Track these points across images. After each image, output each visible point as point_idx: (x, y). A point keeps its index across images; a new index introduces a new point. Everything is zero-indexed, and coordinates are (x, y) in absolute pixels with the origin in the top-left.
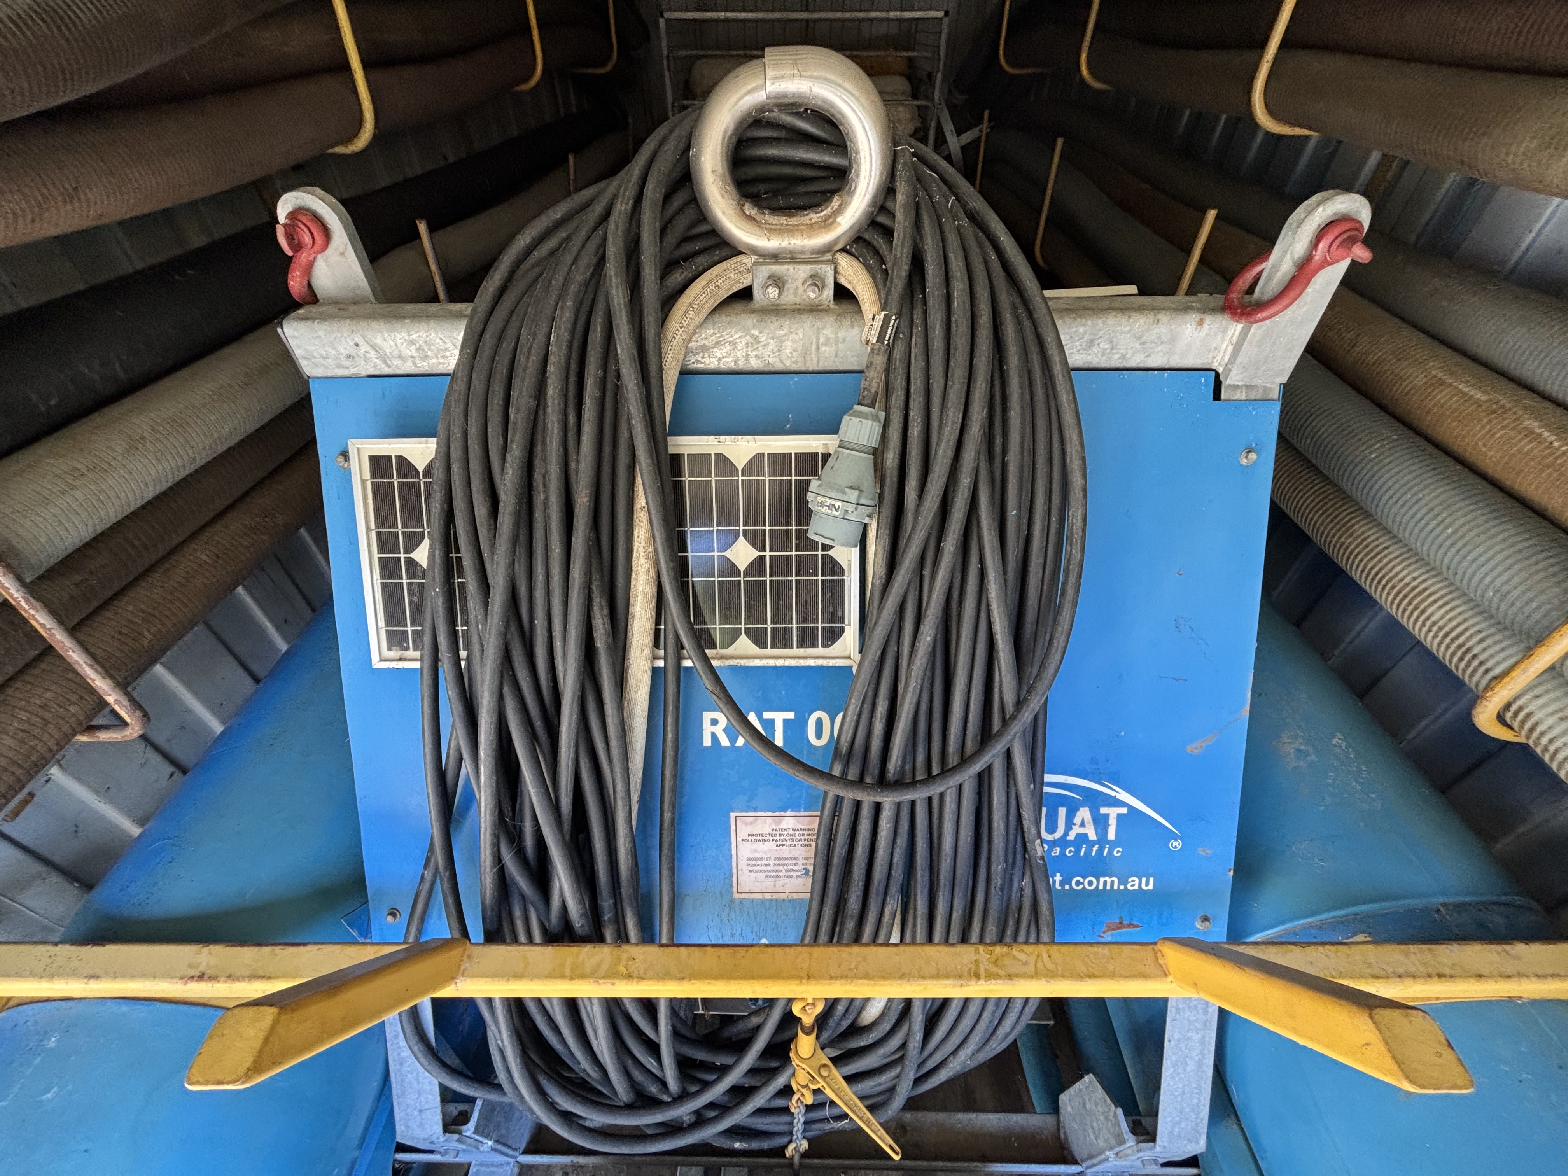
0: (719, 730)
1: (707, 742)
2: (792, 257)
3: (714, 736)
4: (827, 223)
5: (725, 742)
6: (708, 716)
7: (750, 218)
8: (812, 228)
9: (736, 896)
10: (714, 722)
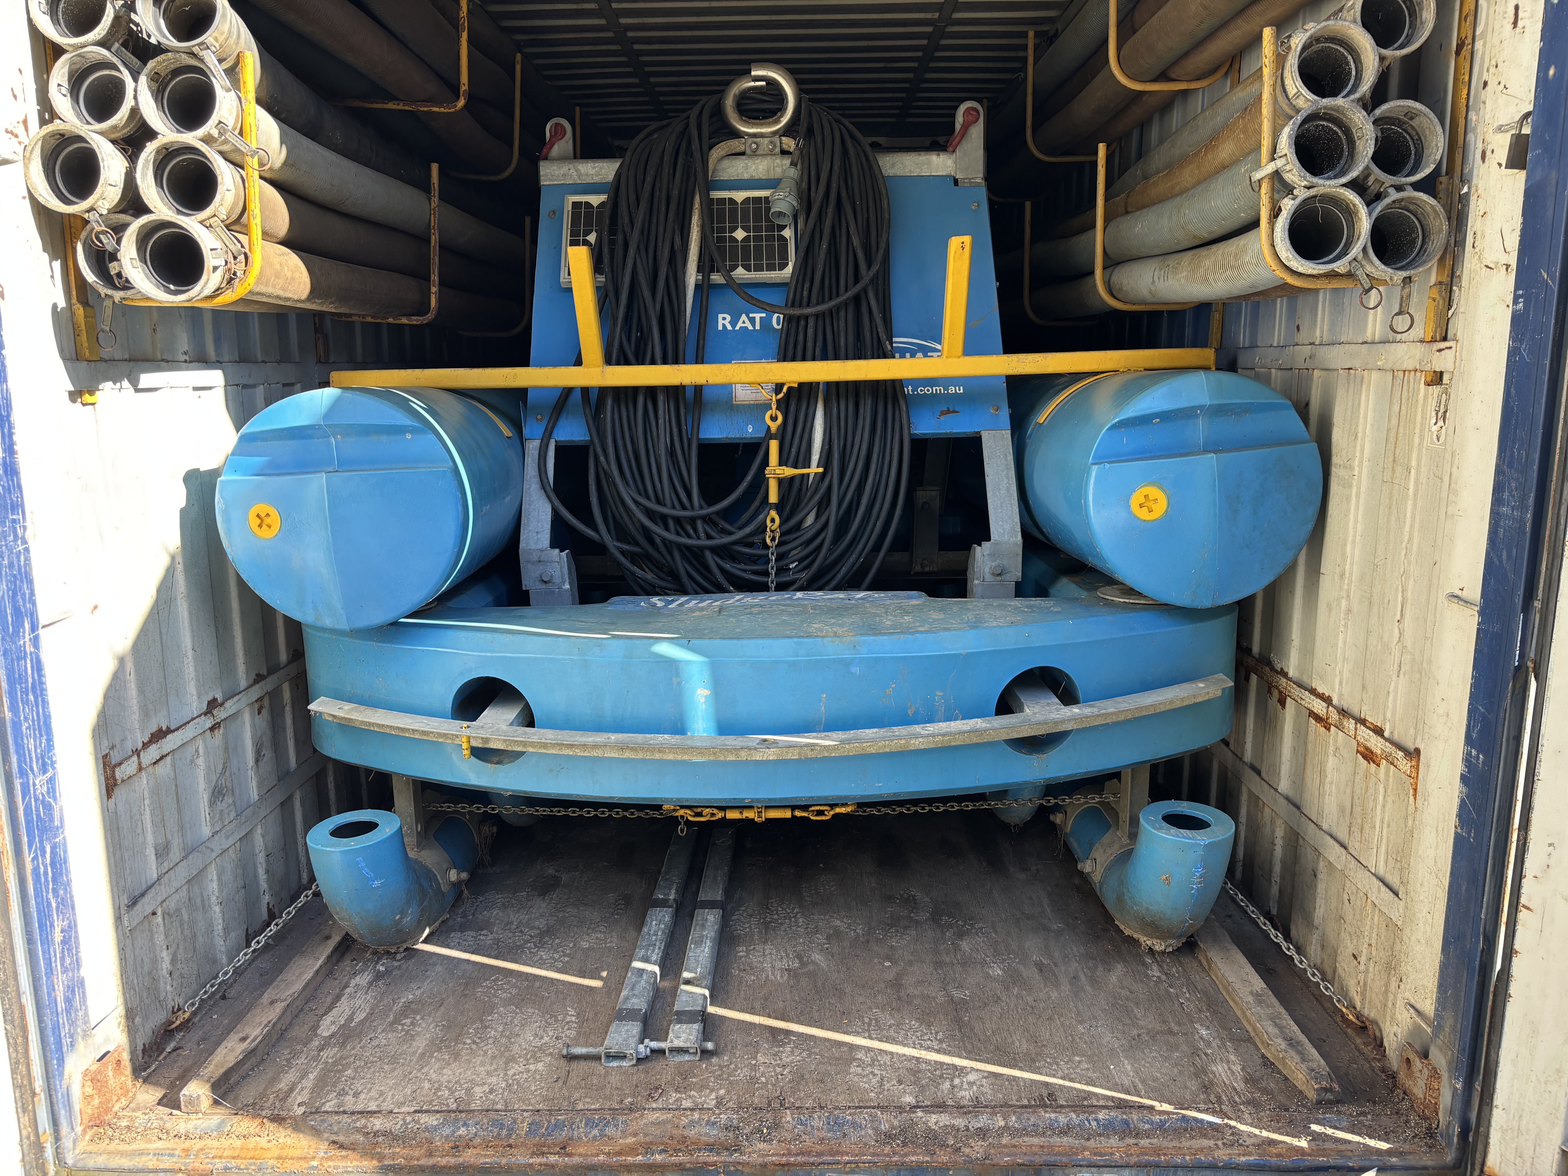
0: (727, 323)
1: (720, 328)
2: (762, 135)
3: (724, 325)
4: (777, 121)
5: (729, 327)
6: (721, 316)
7: (745, 121)
8: (770, 125)
9: (734, 402)
10: (724, 319)
